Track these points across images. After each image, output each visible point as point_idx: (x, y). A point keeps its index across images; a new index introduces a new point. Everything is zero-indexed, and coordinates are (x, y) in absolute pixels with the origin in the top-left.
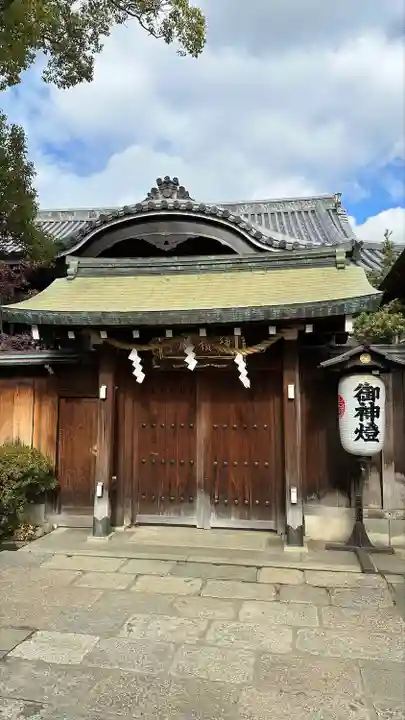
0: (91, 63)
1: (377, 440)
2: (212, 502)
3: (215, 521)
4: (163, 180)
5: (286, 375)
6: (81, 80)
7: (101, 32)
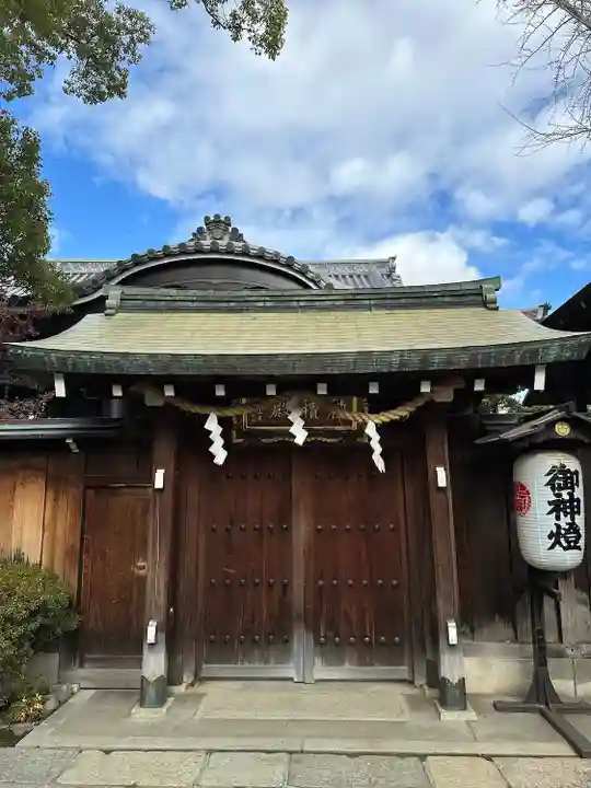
0: (125, 77)
1: (579, 548)
2: (317, 643)
3: (321, 671)
4: (212, 219)
5: (431, 450)
6: (111, 95)
7: (140, 41)
